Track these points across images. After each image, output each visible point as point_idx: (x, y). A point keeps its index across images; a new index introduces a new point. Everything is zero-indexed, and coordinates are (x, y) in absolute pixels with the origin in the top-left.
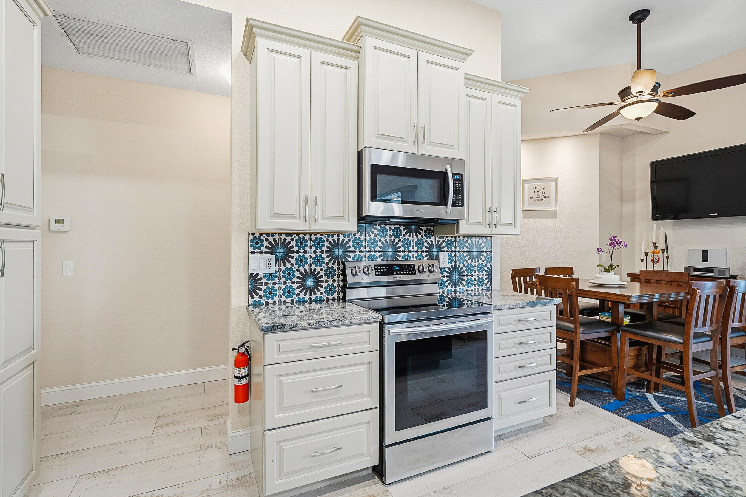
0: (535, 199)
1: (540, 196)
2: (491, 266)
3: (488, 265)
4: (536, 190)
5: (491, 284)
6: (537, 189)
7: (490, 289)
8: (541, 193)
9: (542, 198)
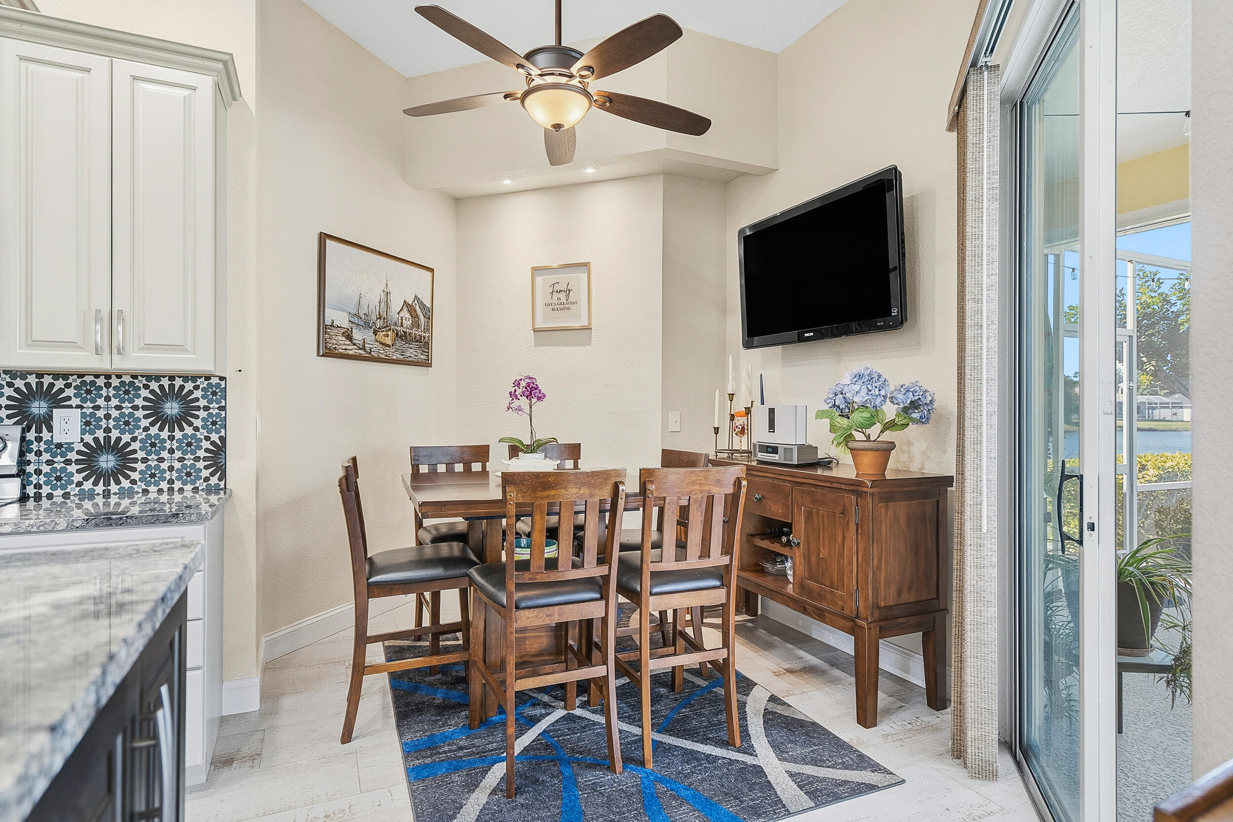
0: (554, 307)
1: (562, 301)
2: (223, 439)
3: (215, 437)
4: (555, 290)
5: (223, 477)
6: (557, 287)
7: (221, 489)
8: (563, 296)
9: (564, 306)
